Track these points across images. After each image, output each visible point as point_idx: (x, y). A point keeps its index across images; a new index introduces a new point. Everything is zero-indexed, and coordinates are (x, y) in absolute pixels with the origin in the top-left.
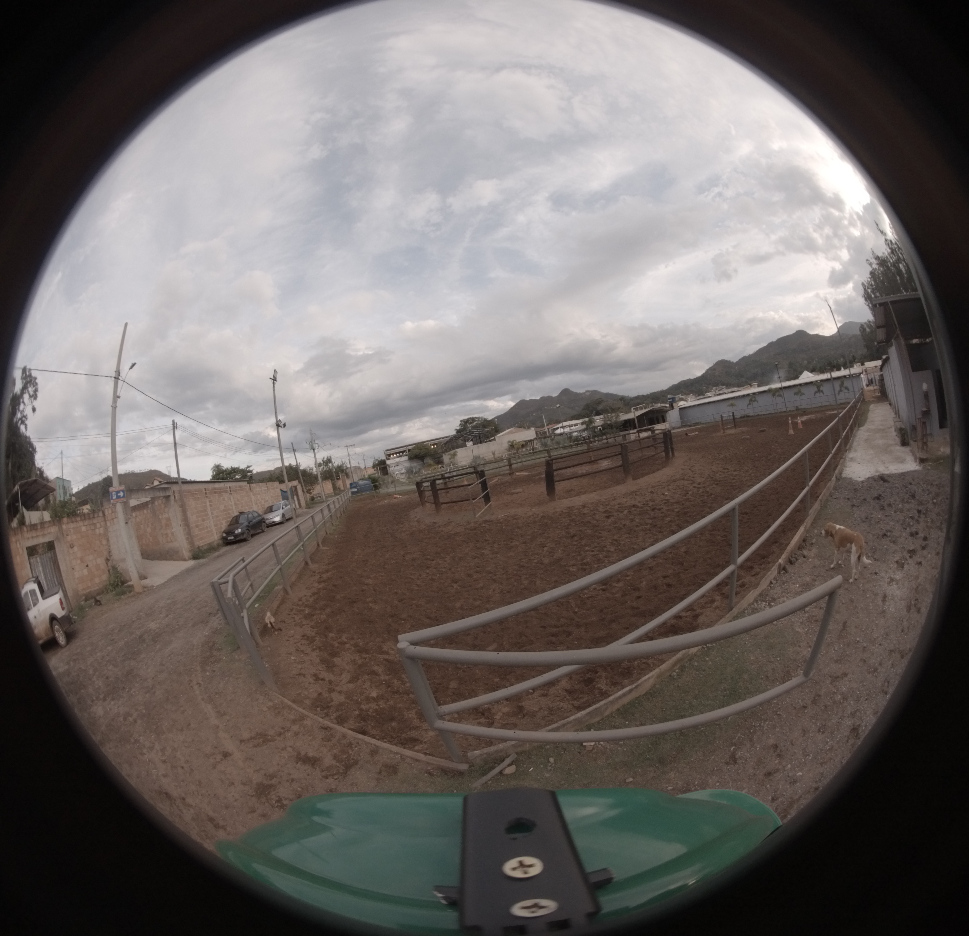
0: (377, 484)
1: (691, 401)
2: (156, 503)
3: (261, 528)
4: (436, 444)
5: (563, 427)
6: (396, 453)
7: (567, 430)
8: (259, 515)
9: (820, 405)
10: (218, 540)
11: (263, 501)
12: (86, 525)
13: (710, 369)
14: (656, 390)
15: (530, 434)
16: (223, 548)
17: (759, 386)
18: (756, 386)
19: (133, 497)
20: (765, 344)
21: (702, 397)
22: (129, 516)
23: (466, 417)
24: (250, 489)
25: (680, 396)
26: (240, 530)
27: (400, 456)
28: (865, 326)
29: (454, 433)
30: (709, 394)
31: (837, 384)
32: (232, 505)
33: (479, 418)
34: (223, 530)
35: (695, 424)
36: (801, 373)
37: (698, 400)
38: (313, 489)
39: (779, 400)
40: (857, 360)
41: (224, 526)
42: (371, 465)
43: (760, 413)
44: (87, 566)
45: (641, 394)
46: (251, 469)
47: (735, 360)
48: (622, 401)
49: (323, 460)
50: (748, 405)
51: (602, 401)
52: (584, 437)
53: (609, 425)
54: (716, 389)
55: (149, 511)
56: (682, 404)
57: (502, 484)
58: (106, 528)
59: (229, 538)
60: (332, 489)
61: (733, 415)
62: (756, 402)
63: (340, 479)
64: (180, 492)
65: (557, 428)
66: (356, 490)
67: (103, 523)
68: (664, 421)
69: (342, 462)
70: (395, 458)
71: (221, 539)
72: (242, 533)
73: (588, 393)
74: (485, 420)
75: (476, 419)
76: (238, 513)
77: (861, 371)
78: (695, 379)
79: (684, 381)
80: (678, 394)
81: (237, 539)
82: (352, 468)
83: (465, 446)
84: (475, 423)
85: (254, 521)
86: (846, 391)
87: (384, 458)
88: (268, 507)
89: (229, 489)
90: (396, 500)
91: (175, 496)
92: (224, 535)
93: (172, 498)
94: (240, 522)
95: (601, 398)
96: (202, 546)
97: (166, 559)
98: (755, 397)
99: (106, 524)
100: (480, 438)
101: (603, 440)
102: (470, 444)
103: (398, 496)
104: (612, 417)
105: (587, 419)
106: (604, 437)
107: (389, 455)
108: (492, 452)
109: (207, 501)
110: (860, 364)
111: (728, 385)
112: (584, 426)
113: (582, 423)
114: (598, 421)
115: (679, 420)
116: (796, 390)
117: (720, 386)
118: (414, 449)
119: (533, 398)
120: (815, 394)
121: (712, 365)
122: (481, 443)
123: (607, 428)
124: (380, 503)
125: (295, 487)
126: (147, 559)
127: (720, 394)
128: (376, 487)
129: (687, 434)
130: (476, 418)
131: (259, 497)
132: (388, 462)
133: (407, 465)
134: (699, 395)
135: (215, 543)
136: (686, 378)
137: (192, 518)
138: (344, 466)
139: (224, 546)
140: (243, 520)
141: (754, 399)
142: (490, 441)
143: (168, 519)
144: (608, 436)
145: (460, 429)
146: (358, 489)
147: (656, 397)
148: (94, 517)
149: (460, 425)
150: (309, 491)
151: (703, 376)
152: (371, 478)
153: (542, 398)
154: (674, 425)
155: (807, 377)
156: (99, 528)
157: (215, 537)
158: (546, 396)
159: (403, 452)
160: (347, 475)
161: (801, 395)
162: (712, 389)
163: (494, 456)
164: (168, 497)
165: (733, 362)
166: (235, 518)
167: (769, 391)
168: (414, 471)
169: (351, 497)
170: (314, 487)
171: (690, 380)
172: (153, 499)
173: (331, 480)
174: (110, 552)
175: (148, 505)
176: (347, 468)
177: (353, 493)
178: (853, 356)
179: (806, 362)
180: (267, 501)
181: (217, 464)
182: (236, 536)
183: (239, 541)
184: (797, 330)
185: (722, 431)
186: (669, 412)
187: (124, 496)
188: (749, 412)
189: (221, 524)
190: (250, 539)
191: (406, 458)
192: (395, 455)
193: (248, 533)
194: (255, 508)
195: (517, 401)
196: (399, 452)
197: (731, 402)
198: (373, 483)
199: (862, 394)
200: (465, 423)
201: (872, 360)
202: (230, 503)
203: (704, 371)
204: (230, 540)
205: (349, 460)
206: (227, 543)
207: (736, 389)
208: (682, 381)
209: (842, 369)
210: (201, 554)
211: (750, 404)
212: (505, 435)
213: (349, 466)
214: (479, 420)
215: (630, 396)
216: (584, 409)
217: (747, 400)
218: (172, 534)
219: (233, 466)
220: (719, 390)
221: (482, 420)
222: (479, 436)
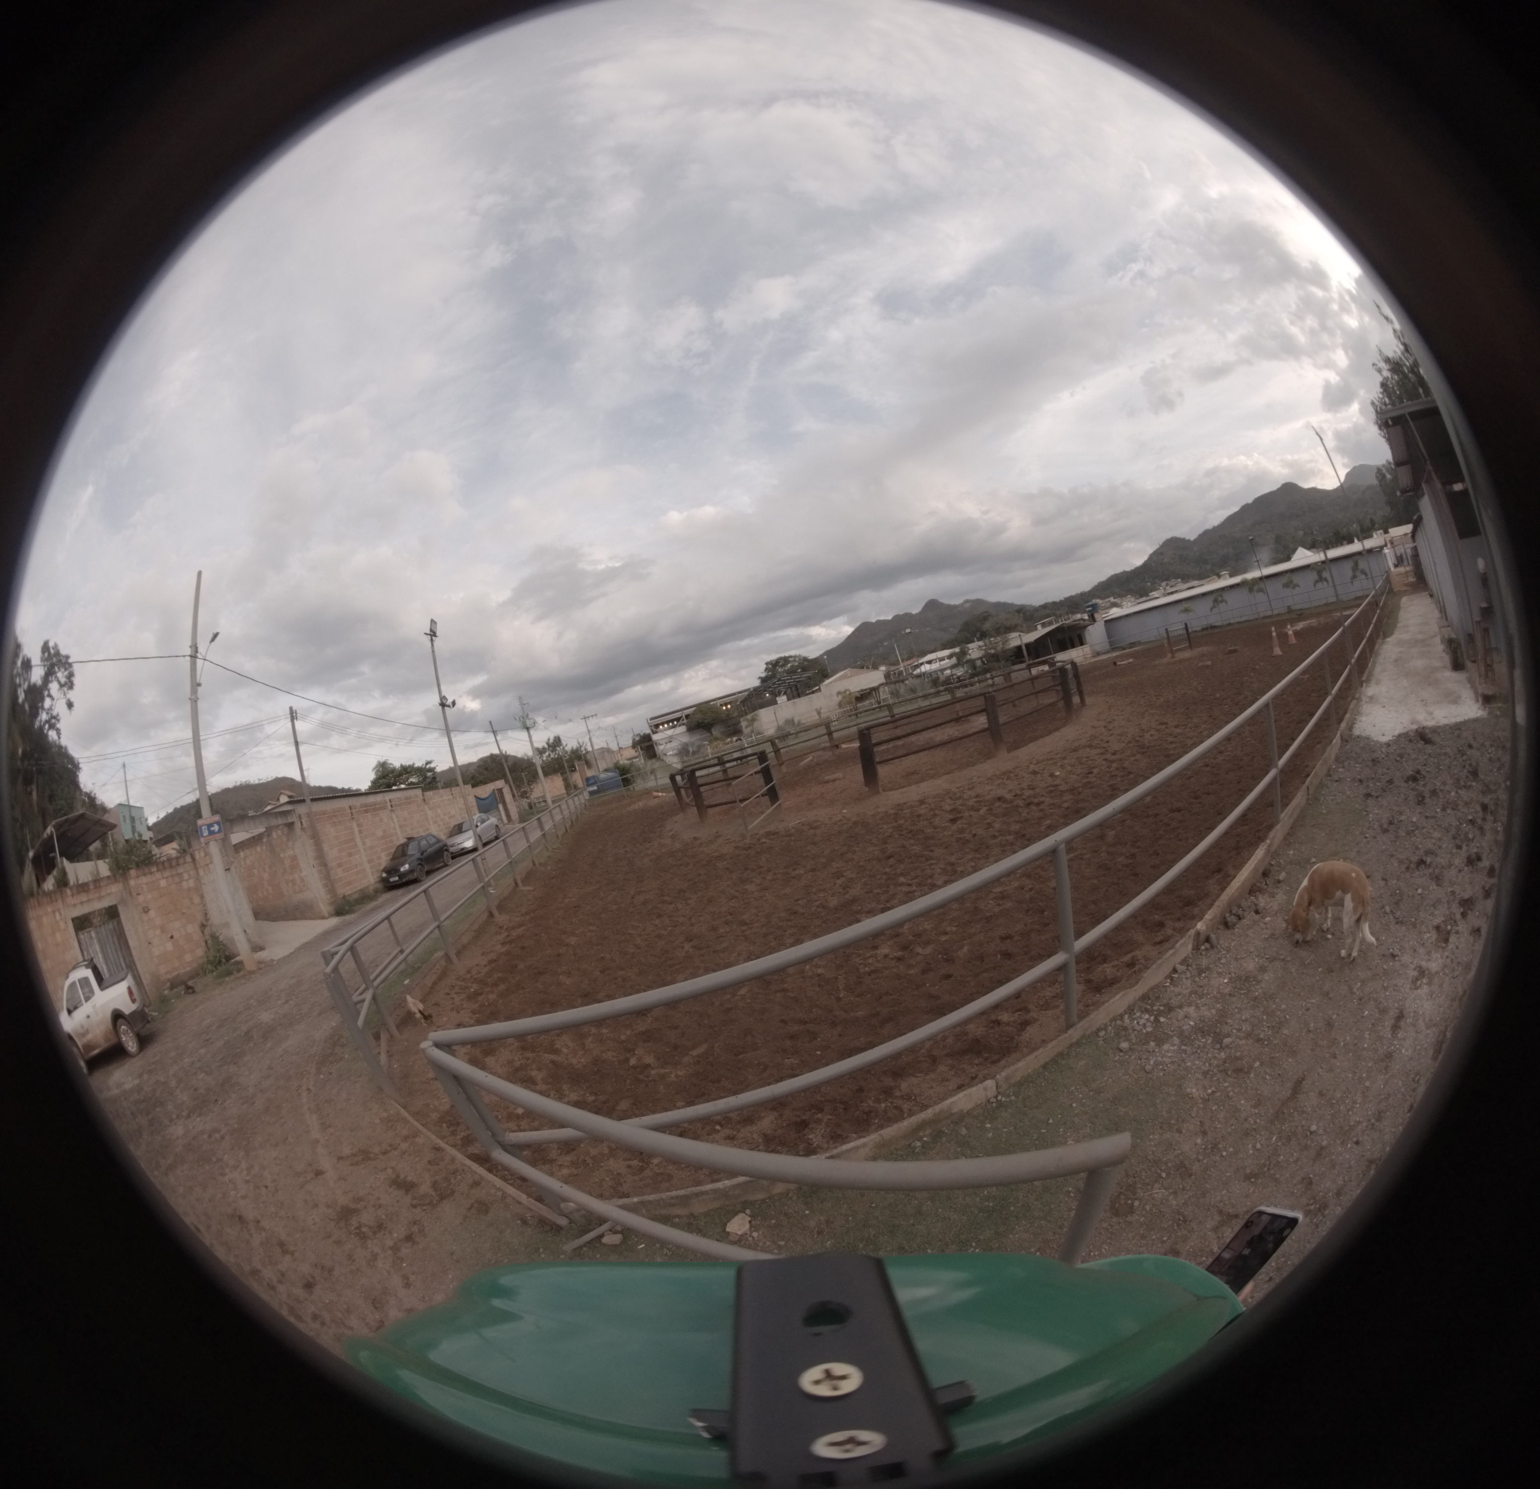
0: (628, 776)
1: (1128, 607)
2: (274, 835)
3: (441, 860)
4: (730, 703)
5: (929, 662)
6: (668, 722)
7: (935, 666)
8: (439, 841)
9: (1324, 602)
10: (376, 883)
11: (446, 817)
12: (167, 878)
13: (1155, 553)
14: (1073, 592)
15: (873, 678)
16: (384, 895)
17: (1232, 575)
18: (1227, 576)
19: (235, 830)
20: (1235, 509)
21: (1144, 599)
22: (232, 859)
23: (774, 657)
24: (424, 800)
25: (1112, 599)
26: (407, 866)
27: (674, 727)
28: (1384, 471)
29: (757, 683)
30: (1155, 594)
31: (1348, 566)
32: (395, 828)
33: (795, 657)
34: (382, 867)
35: (1132, 645)
36: (1294, 551)
37: (1139, 603)
38: (532, 790)
39: (1260, 597)
40: (1377, 526)
41: (384, 860)
42: (630, 743)
43: (1232, 621)
44: (172, 937)
45: (1050, 600)
46: (432, 765)
47: (1192, 537)
48: (1021, 615)
49: (547, 744)
50: (1211, 610)
51: (989, 615)
52: (959, 678)
53: (993, 656)
54: (1167, 585)
55: (264, 848)
56: (1115, 612)
57: (818, 764)
58: (198, 879)
59: (391, 880)
60: (563, 787)
61: (1186, 628)
62: (1224, 604)
63: (575, 770)
64: (309, 815)
65: (922, 664)
66: (595, 788)
67: (192, 873)
68: (1082, 643)
69: (579, 743)
70: (666, 730)
71: (380, 882)
72: (411, 871)
73: (968, 605)
74: (805, 659)
75: (790, 659)
76: (406, 840)
77: (1383, 543)
78: (1132, 570)
79: (1116, 575)
80: (1109, 597)
81: (404, 880)
82: (595, 752)
83: (776, 703)
84: (789, 665)
85: (430, 850)
86: (1363, 577)
87: (648, 731)
88: (455, 826)
89: (389, 804)
90: (656, 801)
91: (301, 823)
92: (384, 875)
93: (298, 826)
94: (409, 853)
95: (986, 612)
96: (350, 895)
97: (295, 918)
98: (1222, 596)
99: (198, 873)
100: (797, 690)
101: (987, 679)
102: (782, 699)
103: (660, 794)
104: (997, 643)
105: (957, 650)
106: (988, 675)
107: (657, 726)
108: (816, 710)
109: (354, 825)
110: (1381, 531)
111: (1185, 578)
112: (954, 660)
113: (950, 657)
114: (975, 650)
115: (1106, 639)
116: (1284, 580)
117: (1173, 580)
118: (694, 713)
119: (882, 618)
120: (1315, 585)
121: (1158, 546)
122: (799, 696)
123: (992, 660)
124: (630, 809)
125: (500, 791)
126: (266, 920)
127: (1172, 593)
128: (626, 782)
129: (1115, 664)
130: (790, 657)
131: (439, 811)
132: (655, 737)
133: (685, 739)
134: (1141, 596)
135: (371, 889)
136: (1119, 570)
137: (332, 853)
138: (583, 749)
139: (385, 892)
140: (412, 850)
141: (1220, 599)
142: (813, 692)
143: (294, 858)
144: (994, 673)
145: (766, 677)
146: (598, 786)
147: (1073, 604)
148: (178, 865)
149: (766, 669)
150: (524, 795)
151: (1145, 565)
152: (618, 768)
153: (896, 617)
154: (1099, 648)
155: (1303, 557)
156: (187, 880)
157: (370, 879)
158: (901, 613)
159: (678, 719)
160: (588, 764)
161: (1294, 588)
162: (1160, 586)
163: (820, 716)
164: (290, 825)
165: (1189, 540)
166: (401, 848)
167: (1244, 583)
168: (691, 750)
169: (588, 800)
170: (532, 787)
171: (1125, 573)
172: (269, 830)
173: (562, 774)
174: (206, 914)
175: (262, 839)
176: (587, 752)
177: (592, 793)
178: (1372, 521)
179: (1301, 533)
180: (453, 817)
181: (382, 760)
182: (402, 876)
183: (407, 882)
184: (1284, 482)
185: (1169, 655)
186: (1090, 628)
187: (220, 831)
188: (1215, 620)
189: (379, 858)
190: (424, 878)
191: (683, 729)
192: (666, 726)
193: (421, 870)
194: (434, 830)
195: (858, 624)
196: (673, 720)
197: (1185, 605)
198: (621, 775)
199: (1388, 580)
200: (773, 666)
201: (1399, 524)
202: (392, 824)
203: (1145, 558)
204: (394, 882)
205: (590, 739)
206: (391, 887)
207: (1196, 583)
208: (1112, 576)
209: (1356, 540)
210: (347, 908)
211: (1214, 607)
212: (835, 681)
213: (590, 749)
214: (795, 661)
215: (1034, 604)
216: (960, 631)
217: (1208, 602)
218: (302, 880)
219: (404, 764)
220: (1172, 587)
221: (800, 660)
222: (796, 686)
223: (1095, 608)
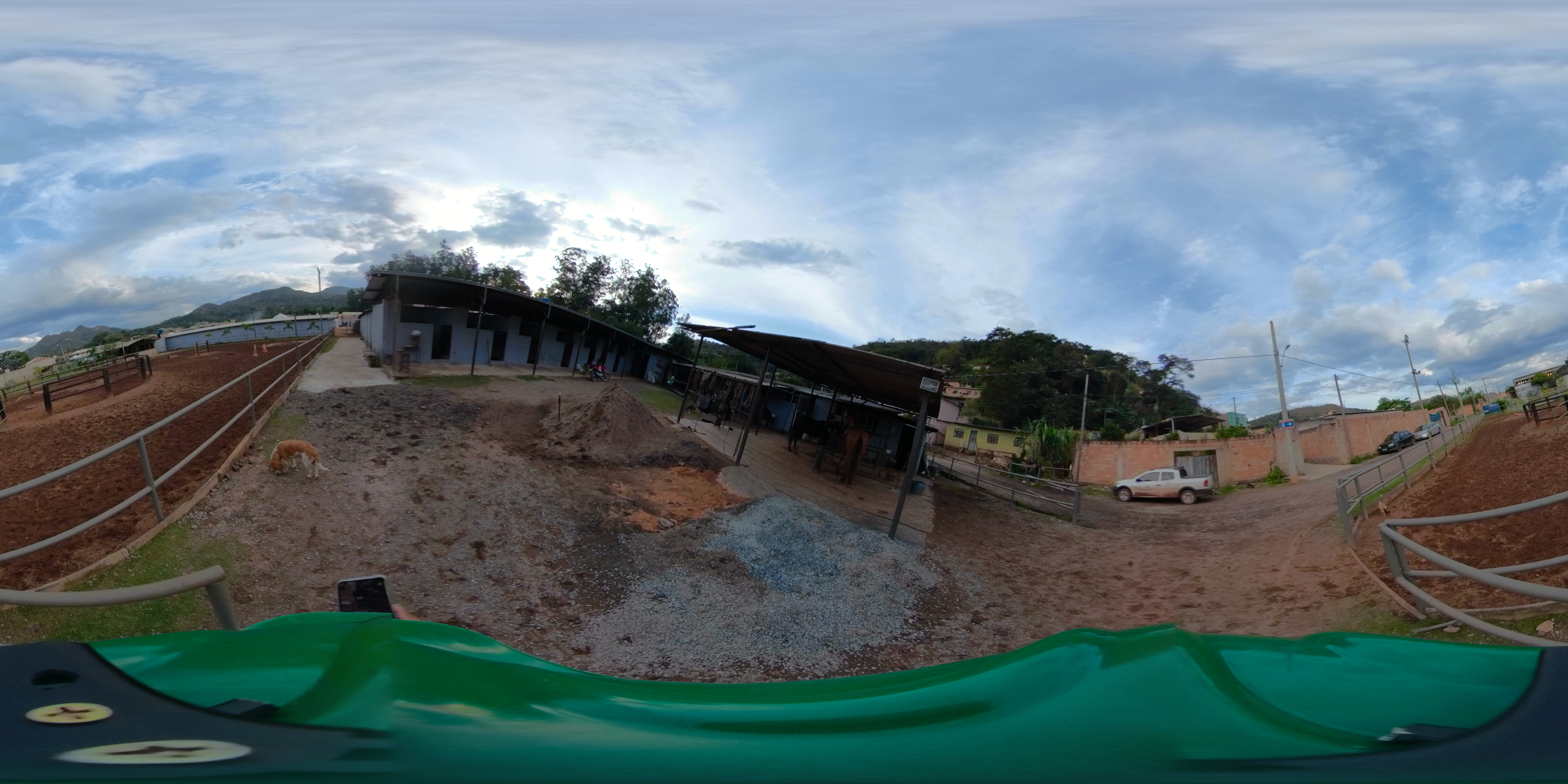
13: (198, 309)
18: (234, 322)
25: (170, 329)
36: (276, 314)
40: (333, 309)
45: (137, 328)
56: (171, 334)
77: (336, 317)
78: (184, 316)
86: (316, 328)
110: (335, 312)
111: (210, 321)
121: (200, 306)
136: (175, 316)
141: (227, 331)
151: (191, 314)
155: (281, 317)
161: (272, 329)
165: (218, 305)
171: (180, 317)
178: (330, 306)
184: (282, 286)
199: (333, 331)
201: (348, 311)
203: (192, 311)
209: (318, 314)
216: (93, 340)
223: (161, 332)
